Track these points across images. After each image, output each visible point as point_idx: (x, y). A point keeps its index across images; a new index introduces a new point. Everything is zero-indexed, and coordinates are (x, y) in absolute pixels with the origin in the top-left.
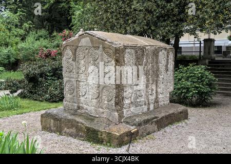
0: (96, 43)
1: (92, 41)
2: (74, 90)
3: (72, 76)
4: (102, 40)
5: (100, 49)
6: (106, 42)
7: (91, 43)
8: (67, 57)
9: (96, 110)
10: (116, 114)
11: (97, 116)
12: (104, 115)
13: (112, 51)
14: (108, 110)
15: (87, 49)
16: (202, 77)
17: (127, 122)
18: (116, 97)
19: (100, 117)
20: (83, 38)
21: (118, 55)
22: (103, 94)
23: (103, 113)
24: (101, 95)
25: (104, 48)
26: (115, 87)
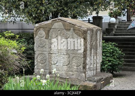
0: (67, 27)
1: (64, 25)
2: (46, 60)
3: (45, 50)
4: (73, 24)
5: (71, 30)
6: (76, 26)
7: (63, 26)
8: (40, 36)
9: (66, 74)
10: (84, 74)
11: (68, 77)
12: (74, 77)
13: (81, 32)
14: (77, 73)
15: (59, 30)
16: (113, 52)
17: (90, 80)
18: (83, 63)
19: (71, 78)
20: (56, 22)
21: (85, 35)
22: (73, 62)
23: (73, 75)
24: (71, 63)
25: (74, 30)
26: (83, 56)
